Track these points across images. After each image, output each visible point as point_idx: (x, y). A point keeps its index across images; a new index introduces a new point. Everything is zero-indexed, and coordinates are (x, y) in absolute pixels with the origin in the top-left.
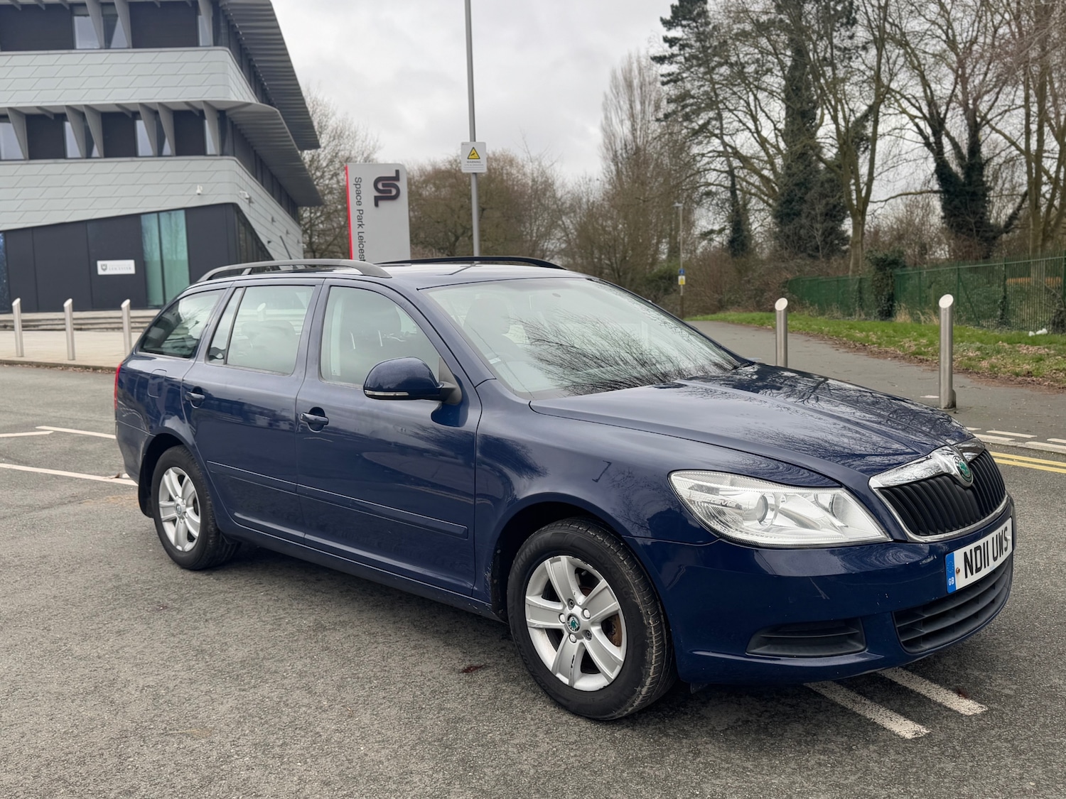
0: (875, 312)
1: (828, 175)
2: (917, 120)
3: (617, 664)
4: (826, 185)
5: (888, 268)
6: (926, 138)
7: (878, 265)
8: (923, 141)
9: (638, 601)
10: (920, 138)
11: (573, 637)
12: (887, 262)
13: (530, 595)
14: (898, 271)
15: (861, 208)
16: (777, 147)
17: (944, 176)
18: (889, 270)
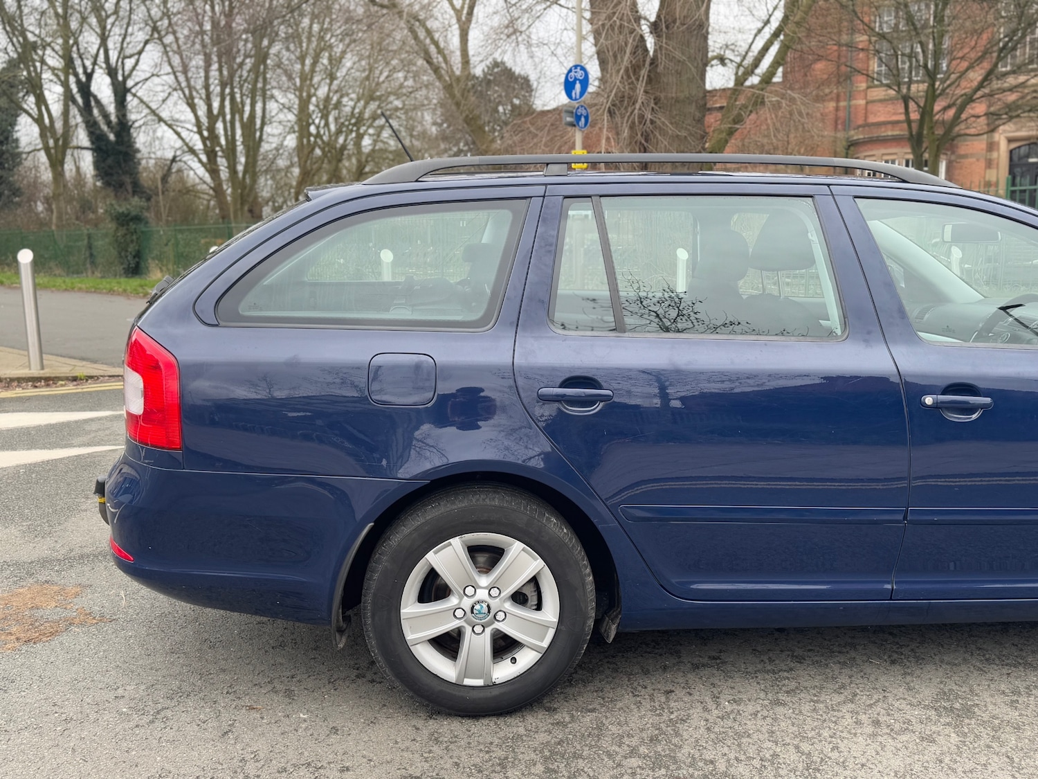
0: (120, 269)
5: (131, 224)
7: (118, 219)
12: (130, 217)
14: (142, 227)
15: (60, 157)
18: (132, 226)
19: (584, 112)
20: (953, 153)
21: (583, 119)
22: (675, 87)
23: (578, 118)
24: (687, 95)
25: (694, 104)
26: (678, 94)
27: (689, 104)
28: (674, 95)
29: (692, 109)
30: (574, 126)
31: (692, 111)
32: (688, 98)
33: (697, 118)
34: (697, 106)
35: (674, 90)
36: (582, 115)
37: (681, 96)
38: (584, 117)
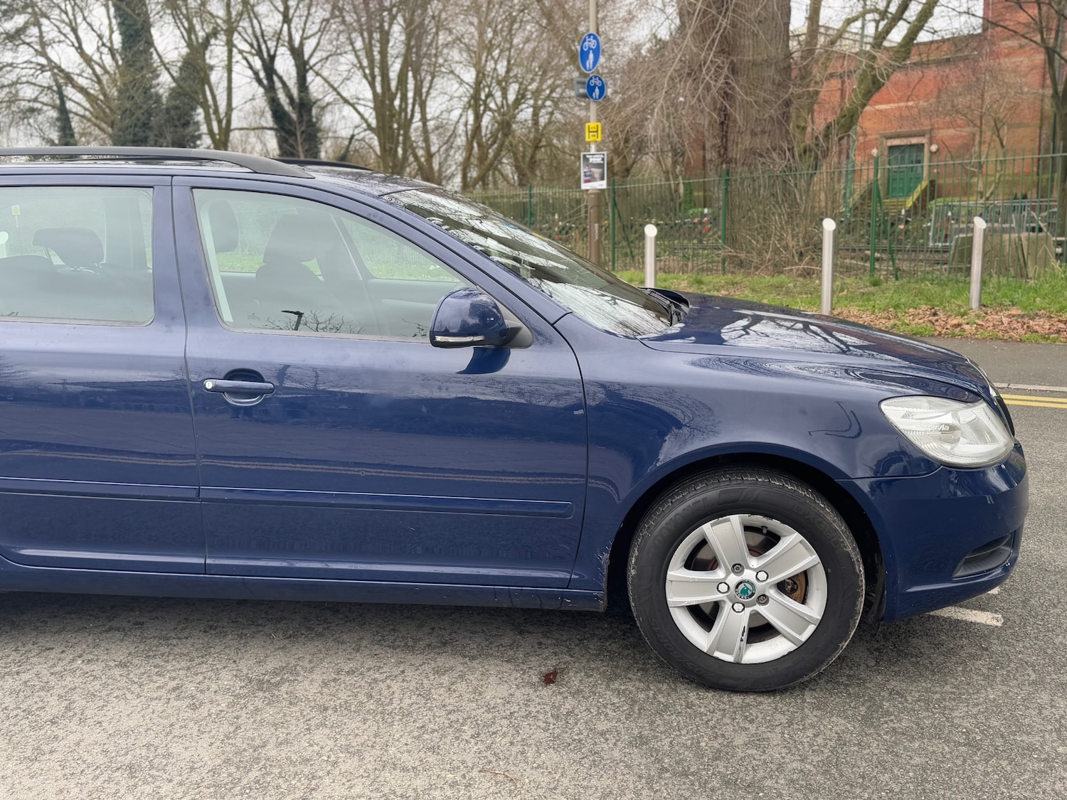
1: (173, 103)
2: (245, 54)
3: (810, 623)
4: (173, 112)
6: (256, 73)
8: (253, 76)
9: (849, 549)
10: (250, 73)
11: (738, 607)
13: (672, 570)
15: (223, 139)
16: (103, 67)
17: (278, 114)
19: (598, 83)
21: (597, 90)
22: (751, 48)
23: (591, 89)
24: (766, 58)
26: (756, 57)
27: (768, 67)
28: (751, 58)
29: (771, 72)
30: (587, 97)
31: (772, 74)
32: (766, 61)
33: (777, 82)
34: (777, 69)
36: (595, 85)
37: (759, 59)
38: (599, 88)
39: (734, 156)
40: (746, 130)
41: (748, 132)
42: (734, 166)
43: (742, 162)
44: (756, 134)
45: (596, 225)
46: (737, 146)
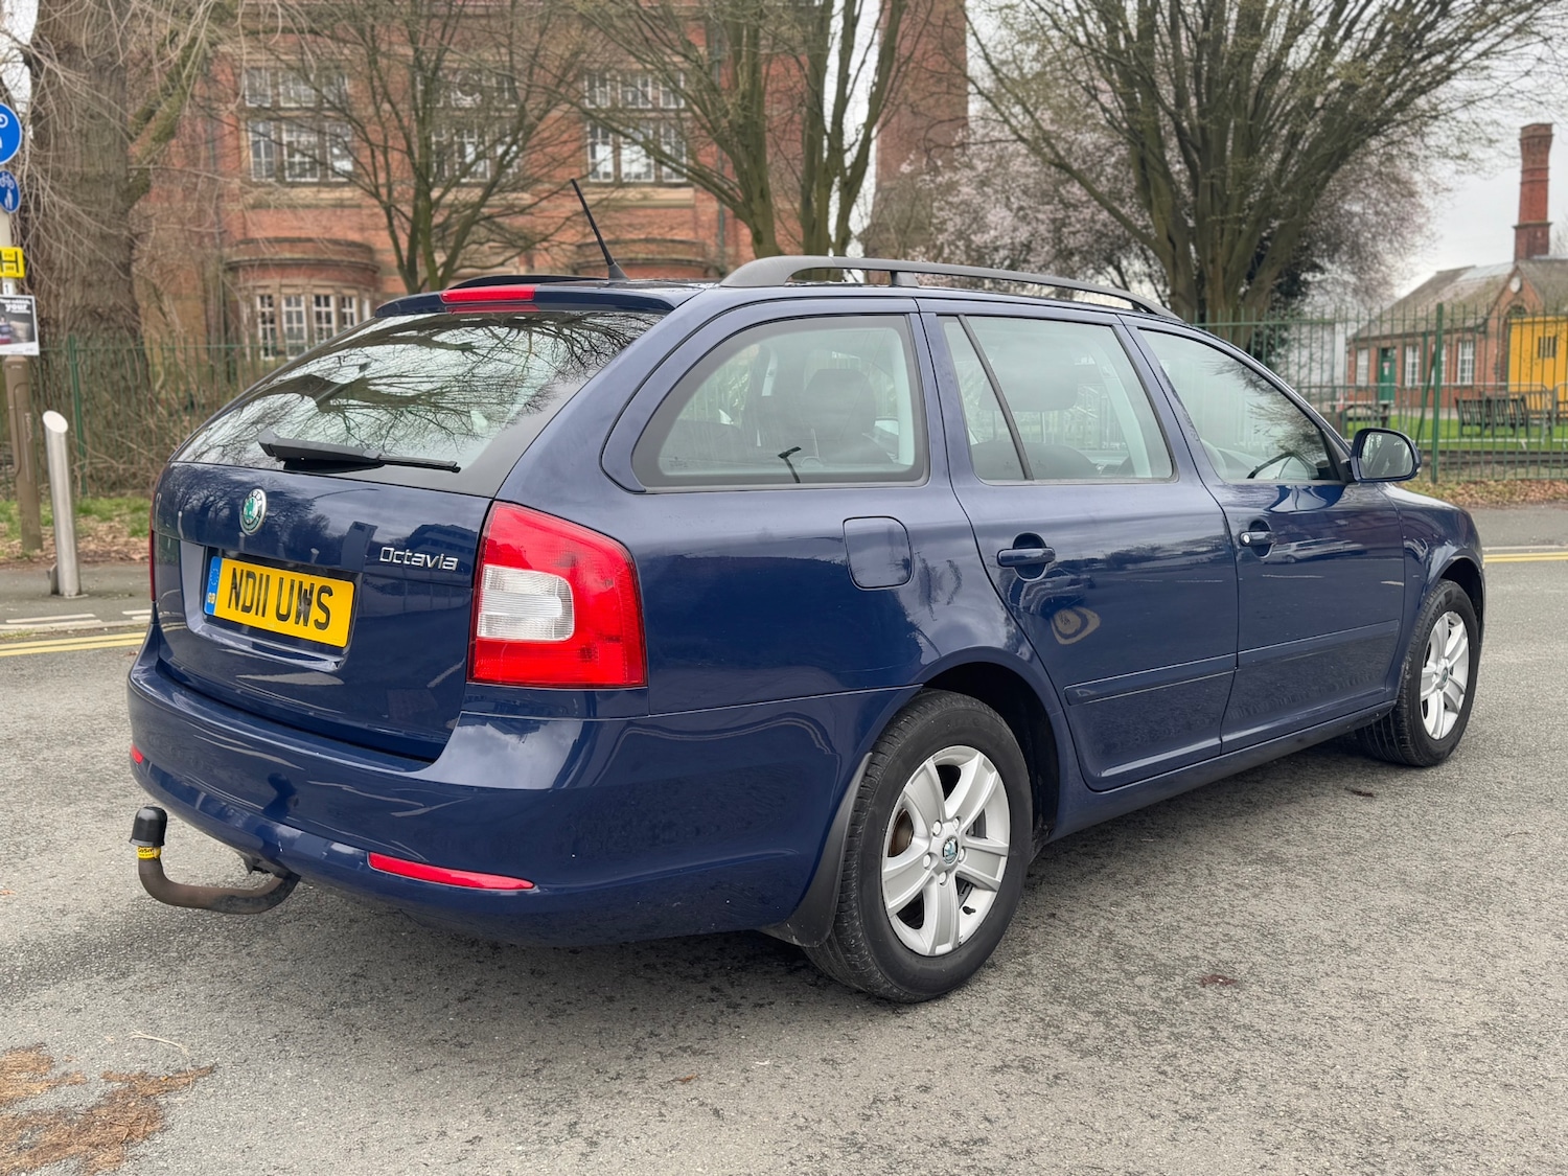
3: (1462, 693)
19: (10, 183)
20: (377, 290)
21: (9, 195)
22: (79, 156)
24: (102, 172)
25: (113, 186)
26: (85, 169)
27: (105, 186)
28: (77, 169)
29: (111, 194)
31: (112, 197)
32: (103, 177)
33: (119, 209)
34: (117, 190)
35: (78, 161)
36: (7, 187)
37: (91, 172)
38: (12, 191)
39: (53, 316)
40: (73, 277)
41: (77, 279)
42: (53, 330)
43: (68, 325)
44: (90, 285)
45: (28, 414)
46: (57, 302)
